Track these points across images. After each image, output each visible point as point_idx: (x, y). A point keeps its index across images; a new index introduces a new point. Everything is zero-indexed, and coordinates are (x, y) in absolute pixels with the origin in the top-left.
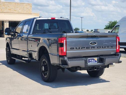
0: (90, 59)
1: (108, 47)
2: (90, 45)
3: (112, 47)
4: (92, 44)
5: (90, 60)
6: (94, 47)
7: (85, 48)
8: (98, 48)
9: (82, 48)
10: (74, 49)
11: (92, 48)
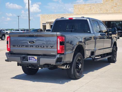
0: (30, 56)
1: (47, 47)
2: (28, 44)
3: (52, 47)
4: (31, 43)
5: (31, 58)
6: (33, 46)
7: (24, 46)
8: (36, 47)
9: (22, 46)
10: (15, 46)
11: (30, 47)
